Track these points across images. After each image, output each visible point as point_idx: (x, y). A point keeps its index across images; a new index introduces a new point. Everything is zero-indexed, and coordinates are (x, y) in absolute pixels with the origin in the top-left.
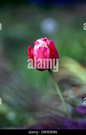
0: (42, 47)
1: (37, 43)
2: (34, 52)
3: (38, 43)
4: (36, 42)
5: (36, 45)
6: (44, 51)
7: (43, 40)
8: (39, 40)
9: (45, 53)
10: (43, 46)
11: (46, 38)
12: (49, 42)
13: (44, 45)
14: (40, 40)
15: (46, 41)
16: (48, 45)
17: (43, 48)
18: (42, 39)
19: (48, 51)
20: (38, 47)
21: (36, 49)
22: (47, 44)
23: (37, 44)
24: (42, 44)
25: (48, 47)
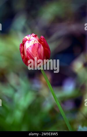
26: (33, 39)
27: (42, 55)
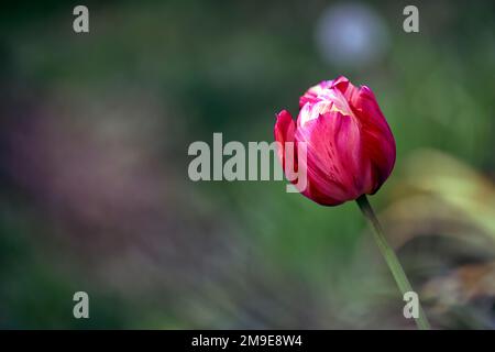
0: (328, 113)
1: (311, 101)
2: (299, 134)
3: (315, 100)
4: (307, 96)
5: (305, 107)
6: (338, 129)
7: (333, 88)
8: (317, 89)
9: (342, 137)
10: (335, 109)
11: (346, 80)
12: (355, 92)
13: (339, 106)
14: (323, 87)
15: (343, 92)
16: (354, 105)
17: (335, 117)
18: (330, 83)
19: (354, 128)
20: (315, 116)
21: (307, 124)
22: (350, 103)
23: (308, 104)
24: (328, 103)
25: (351, 114)
26: (327, 97)
27: (355, 156)
